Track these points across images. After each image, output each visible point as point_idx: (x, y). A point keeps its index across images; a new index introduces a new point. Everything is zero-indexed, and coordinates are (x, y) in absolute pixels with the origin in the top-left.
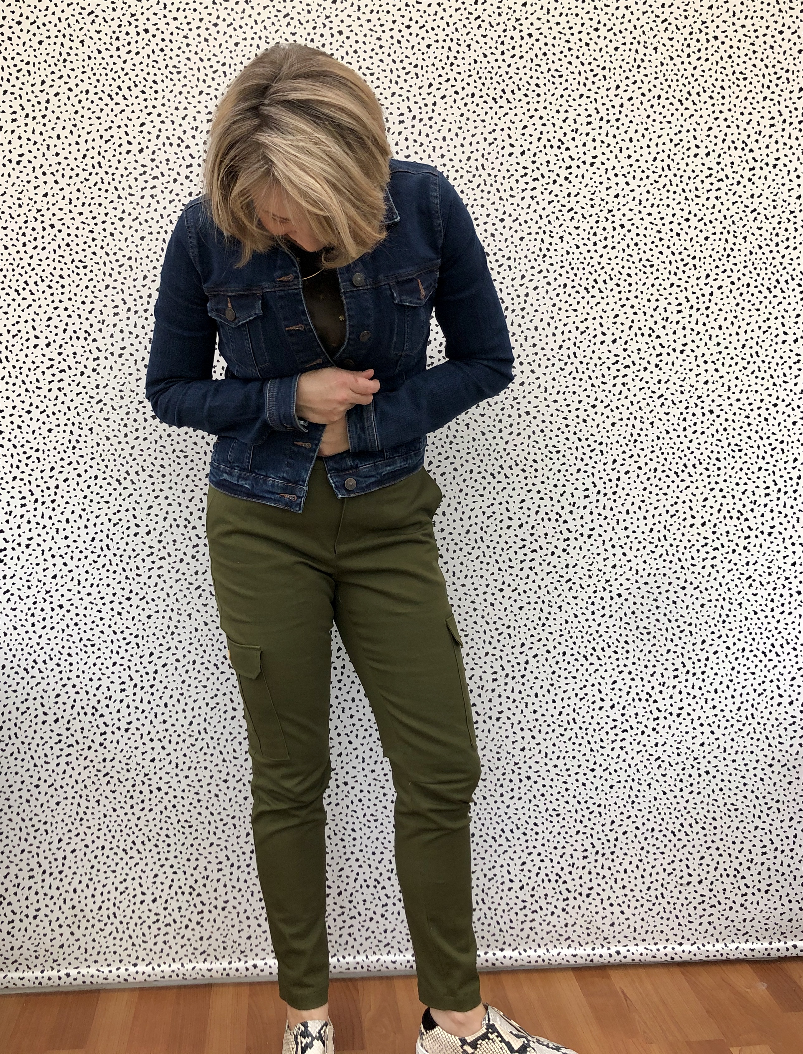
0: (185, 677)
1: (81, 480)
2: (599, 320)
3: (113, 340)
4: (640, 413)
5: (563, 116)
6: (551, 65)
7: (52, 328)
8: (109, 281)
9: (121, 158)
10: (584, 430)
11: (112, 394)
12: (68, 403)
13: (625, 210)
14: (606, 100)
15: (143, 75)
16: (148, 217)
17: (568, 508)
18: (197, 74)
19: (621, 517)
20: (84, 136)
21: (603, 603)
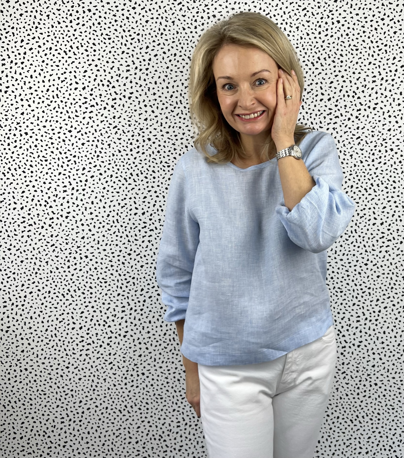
0: (101, 416)
1: (40, 293)
2: (372, 210)
3: (62, 207)
4: (397, 270)
5: (357, 76)
6: (351, 42)
7: (25, 198)
8: (61, 170)
9: (71, 92)
10: (359, 279)
11: (61, 241)
12: (33, 245)
13: (394, 139)
14: (386, 67)
15: (87, 39)
16: (87, 131)
17: (346, 328)
18: (121, 40)
19: (380, 336)
20: (48, 77)
21: (365, 388)
